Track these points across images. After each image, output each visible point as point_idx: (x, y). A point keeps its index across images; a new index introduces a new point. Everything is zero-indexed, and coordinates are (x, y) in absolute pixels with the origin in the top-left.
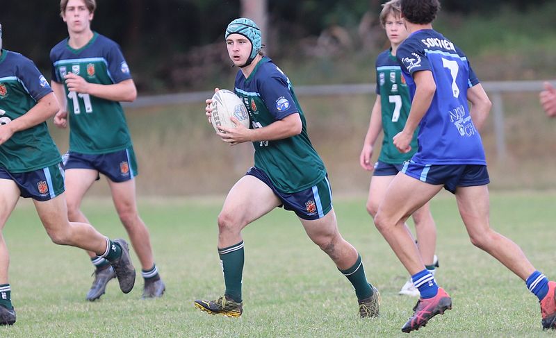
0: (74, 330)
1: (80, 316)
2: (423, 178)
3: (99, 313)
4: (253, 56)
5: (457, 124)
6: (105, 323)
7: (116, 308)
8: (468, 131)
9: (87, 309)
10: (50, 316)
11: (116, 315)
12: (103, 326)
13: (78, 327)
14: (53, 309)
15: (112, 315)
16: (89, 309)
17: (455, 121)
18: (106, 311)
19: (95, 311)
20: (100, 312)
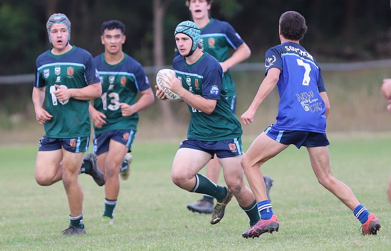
0: (308, 225)
1: (313, 215)
2: (278, 140)
3: (325, 214)
4: (193, 49)
5: (302, 103)
6: (330, 220)
7: (338, 210)
8: (313, 108)
9: (318, 211)
10: (292, 216)
11: (337, 214)
12: (328, 222)
13: (311, 223)
14: (294, 211)
15: (335, 215)
16: (319, 211)
17: (301, 101)
18: (331, 212)
19: (323, 212)
20: (327, 213)
